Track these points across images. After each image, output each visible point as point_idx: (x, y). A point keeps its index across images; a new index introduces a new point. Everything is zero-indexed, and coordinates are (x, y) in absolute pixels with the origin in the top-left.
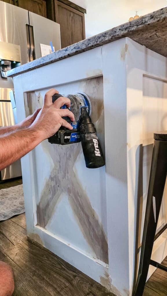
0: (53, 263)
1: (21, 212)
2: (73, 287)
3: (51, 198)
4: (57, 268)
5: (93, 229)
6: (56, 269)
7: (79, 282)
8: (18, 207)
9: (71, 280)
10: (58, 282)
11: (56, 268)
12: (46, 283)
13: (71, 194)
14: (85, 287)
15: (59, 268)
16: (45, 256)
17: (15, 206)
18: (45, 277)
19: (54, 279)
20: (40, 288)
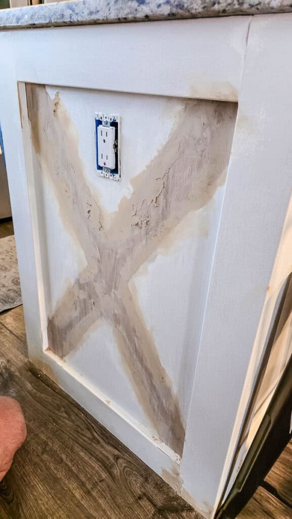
0: (78, 426)
1: (15, 303)
2: (115, 482)
3: (76, 317)
4: (85, 438)
5: (159, 398)
6: (84, 440)
7: (124, 471)
8: (9, 290)
9: (109, 465)
10: (87, 469)
11: (83, 437)
12: (65, 469)
13: (121, 328)
14: (134, 482)
15: (89, 439)
16: (63, 409)
17: (4, 286)
18: (64, 456)
19: (79, 462)
20: (56, 480)
